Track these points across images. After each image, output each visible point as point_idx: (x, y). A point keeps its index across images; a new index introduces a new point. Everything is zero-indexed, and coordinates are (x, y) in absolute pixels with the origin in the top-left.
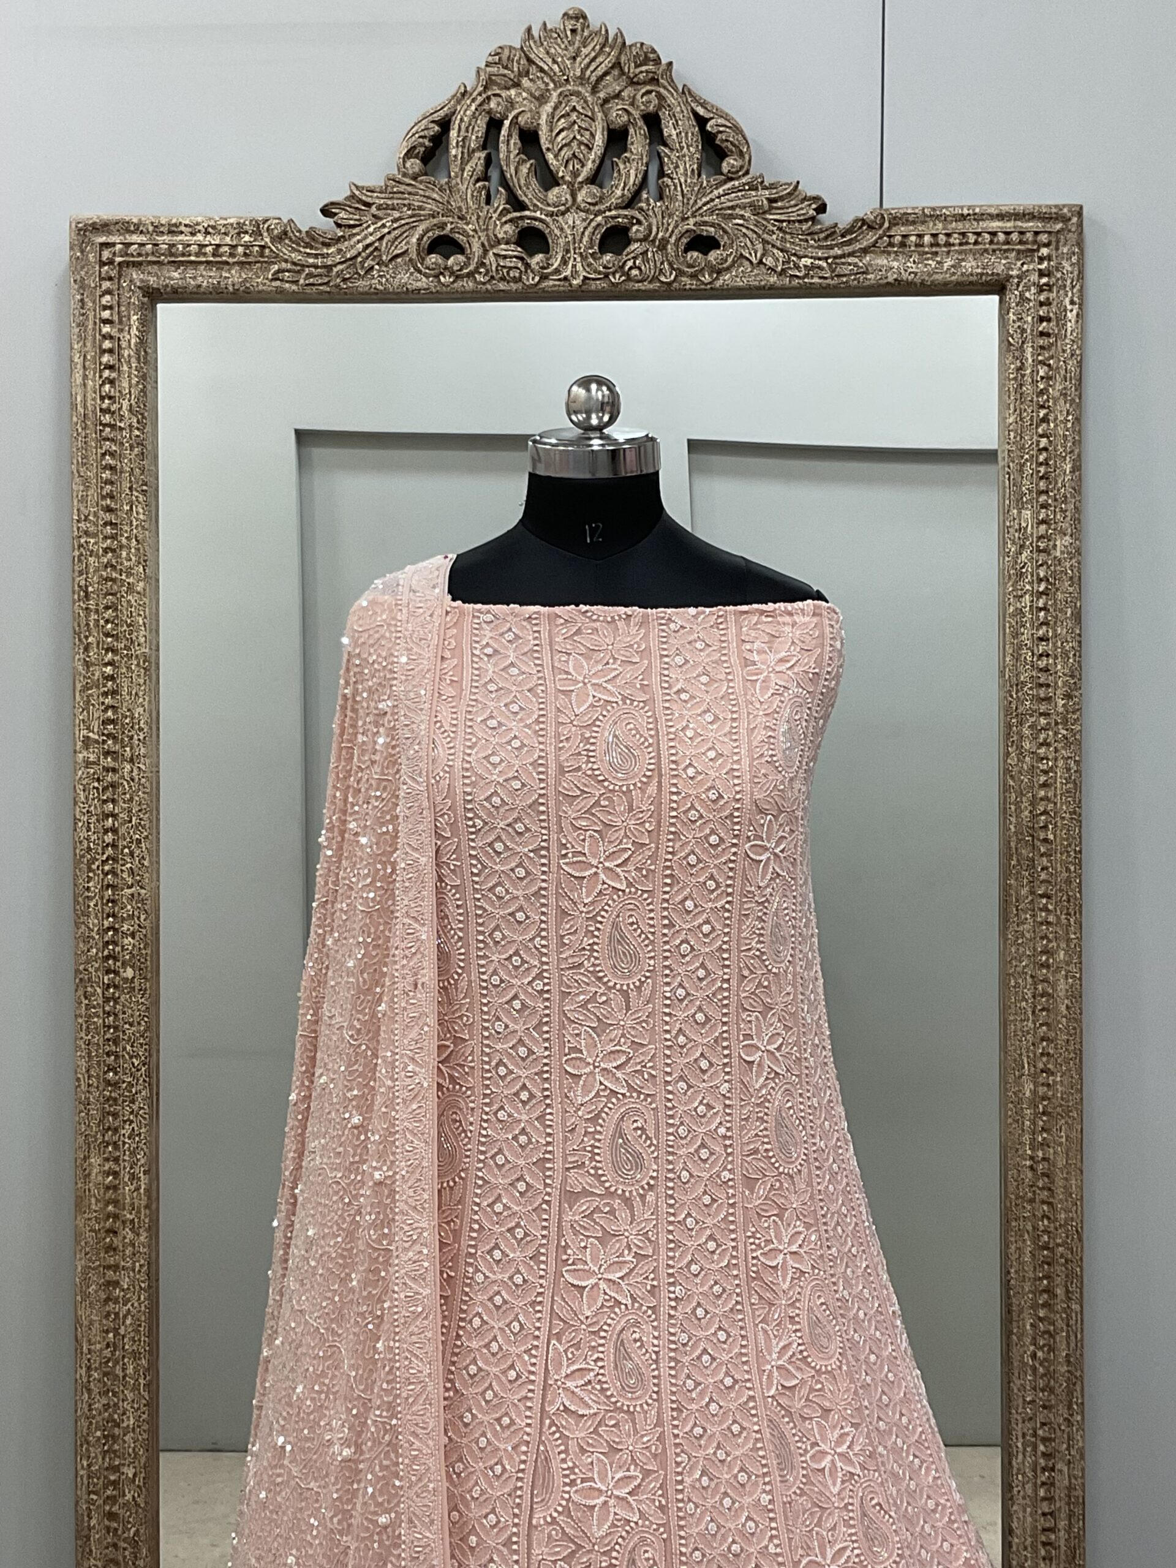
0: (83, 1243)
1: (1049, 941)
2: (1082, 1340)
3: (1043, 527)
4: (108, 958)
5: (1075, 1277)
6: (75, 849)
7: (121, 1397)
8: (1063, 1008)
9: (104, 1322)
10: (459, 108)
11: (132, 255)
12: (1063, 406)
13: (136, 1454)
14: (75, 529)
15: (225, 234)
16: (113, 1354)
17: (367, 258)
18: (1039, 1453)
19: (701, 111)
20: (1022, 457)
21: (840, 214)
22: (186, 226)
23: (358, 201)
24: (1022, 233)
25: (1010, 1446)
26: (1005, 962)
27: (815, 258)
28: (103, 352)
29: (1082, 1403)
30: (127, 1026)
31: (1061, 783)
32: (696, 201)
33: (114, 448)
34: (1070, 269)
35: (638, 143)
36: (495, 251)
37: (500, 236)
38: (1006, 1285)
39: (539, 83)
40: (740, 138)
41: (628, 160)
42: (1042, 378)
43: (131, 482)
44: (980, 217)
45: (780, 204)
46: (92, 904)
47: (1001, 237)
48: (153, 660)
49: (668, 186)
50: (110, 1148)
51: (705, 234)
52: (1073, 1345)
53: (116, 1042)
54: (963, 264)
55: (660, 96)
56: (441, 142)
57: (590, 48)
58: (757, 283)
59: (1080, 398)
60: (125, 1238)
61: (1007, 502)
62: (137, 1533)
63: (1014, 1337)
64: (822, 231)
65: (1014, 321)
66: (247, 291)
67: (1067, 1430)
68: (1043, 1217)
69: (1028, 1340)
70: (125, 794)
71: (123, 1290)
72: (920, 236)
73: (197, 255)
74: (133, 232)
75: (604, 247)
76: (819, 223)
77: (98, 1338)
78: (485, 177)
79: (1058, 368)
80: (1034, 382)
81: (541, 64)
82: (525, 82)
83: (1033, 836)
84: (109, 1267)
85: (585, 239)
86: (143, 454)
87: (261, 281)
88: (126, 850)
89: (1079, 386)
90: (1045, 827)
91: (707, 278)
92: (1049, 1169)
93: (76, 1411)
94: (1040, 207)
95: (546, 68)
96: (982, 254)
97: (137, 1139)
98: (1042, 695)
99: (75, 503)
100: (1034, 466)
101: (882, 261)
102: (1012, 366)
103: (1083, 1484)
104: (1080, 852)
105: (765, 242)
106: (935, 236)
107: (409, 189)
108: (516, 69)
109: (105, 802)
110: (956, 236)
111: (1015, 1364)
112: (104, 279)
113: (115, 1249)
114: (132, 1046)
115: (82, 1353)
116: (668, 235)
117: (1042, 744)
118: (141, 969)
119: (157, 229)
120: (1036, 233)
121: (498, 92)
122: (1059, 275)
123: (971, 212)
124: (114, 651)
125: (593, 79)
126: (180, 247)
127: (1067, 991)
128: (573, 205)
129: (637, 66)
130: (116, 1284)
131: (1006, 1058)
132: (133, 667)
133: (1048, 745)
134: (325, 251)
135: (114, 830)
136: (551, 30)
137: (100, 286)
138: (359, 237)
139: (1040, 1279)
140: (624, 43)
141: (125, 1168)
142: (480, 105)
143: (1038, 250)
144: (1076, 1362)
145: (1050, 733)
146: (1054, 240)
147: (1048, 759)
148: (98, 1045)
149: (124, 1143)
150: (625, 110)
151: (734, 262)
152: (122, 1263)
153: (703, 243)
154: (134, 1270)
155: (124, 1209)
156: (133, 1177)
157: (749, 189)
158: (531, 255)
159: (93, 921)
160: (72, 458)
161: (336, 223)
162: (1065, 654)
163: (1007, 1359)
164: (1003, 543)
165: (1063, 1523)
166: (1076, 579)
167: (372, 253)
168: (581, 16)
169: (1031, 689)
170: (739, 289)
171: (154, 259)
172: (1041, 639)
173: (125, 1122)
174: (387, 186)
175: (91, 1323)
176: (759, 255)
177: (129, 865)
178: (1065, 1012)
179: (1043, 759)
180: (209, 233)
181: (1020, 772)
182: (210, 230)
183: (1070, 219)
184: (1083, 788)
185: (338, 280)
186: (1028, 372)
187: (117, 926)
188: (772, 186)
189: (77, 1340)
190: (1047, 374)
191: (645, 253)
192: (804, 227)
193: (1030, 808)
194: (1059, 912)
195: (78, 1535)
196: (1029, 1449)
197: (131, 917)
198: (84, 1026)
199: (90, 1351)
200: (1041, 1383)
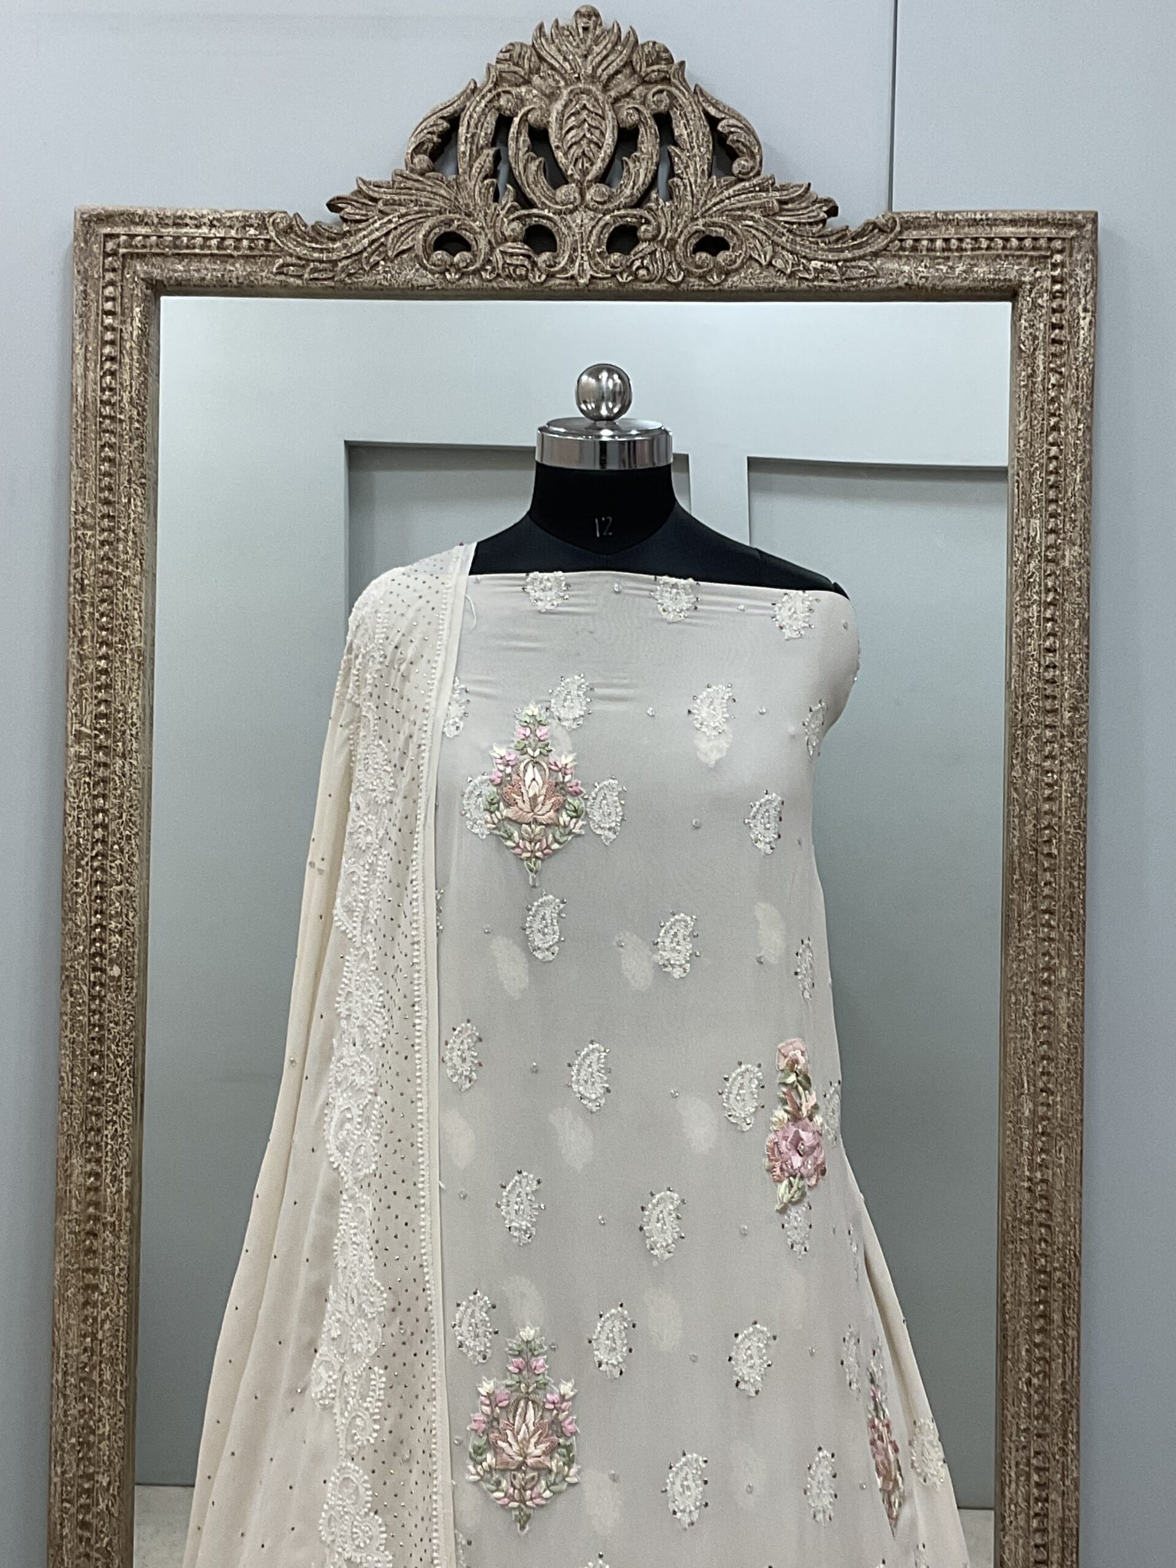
0: (62, 1245)
1: (1052, 958)
2: (1078, 1368)
3: (1052, 537)
4: (94, 955)
5: (1072, 1301)
6: (64, 844)
7: (97, 1403)
8: (1064, 1027)
9: (82, 1326)
10: (468, 104)
11: (137, 247)
12: (1074, 415)
13: (111, 1462)
14: (73, 521)
15: (231, 227)
16: (90, 1358)
17: (372, 254)
18: (1033, 1483)
19: (712, 111)
20: (1032, 465)
21: (852, 217)
22: (191, 218)
23: (365, 196)
24: (1035, 239)
25: (1003, 1474)
26: (1005, 977)
27: (825, 261)
28: (105, 343)
29: (1078, 1433)
30: (112, 1025)
31: (1067, 797)
32: (705, 202)
33: (113, 440)
34: (1083, 276)
35: (648, 142)
36: (502, 248)
37: (507, 234)
38: (1002, 1309)
39: (550, 80)
40: (752, 139)
41: (638, 159)
42: (1054, 385)
43: (129, 474)
44: (993, 222)
45: (790, 206)
46: (80, 900)
47: (1014, 243)
48: (147, 655)
49: (677, 186)
50: (92, 1149)
51: (714, 235)
52: (1068, 1372)
53: (101, 1040)
54: (975, 269)
55: (671, 95)
56: (451, 139)
57: (601, 46)
58: (765, 285)
59: (1091, 407)
60: (105, 1241)
61: (1016, 510)
62: (109, 1543)
63: (1009, 1363)
64: (833, 235)
65: (1026, 328)
66: (251, 285)
67: (1062, 1460)
68: (1040, 1240)
69: (1023, 1366)
70: (116, 789)
71: (102, 1294)
72: (932, 241)
73: (202, 247)
74: (137, 224)
75: (611, 248)
76: (831, 225)
77: (75, 1343)
78: (494, 174)
79: (1069, 375)
80: (1045, 390)
81: (553, 62)
82: (536, 79)
83: (1036, 850)
84: (88, 1270)
85: (593, 238)
86: (142, 446)
87: (266, 274)
88: (116, 847)
89: (1091, 394)
90: (1049, 841)
91: (715, 279)
92: (1047, 1191)
93: (51, 1417)
94: (1054, 213)
95: (557, 65)
96: (995, 260)
97: (120, 1140)
98: (1048, 708)
99: (73, 493)
100: (1043, 475)
101: (892, 265)
102: (1023, 373)
103: (1077, 1516)
104: (1084, 867)
105: (775, 244)
106: (946, 240)
107: (417, 185)
108: (527, 66)
109: (95, 797)
110: (968, 240)
111: (1010, 1390)
112: (107, 270)
113: (95, 1252)
114: (117, 1046)
115: (58, 1357)
116: (676, 235)
117: (1047, 757)
118: (127, 967)
119: (162, 221)
120: (1050, 239)
121: (508, 89)
122: (1072, 282)
123: (984, 217)
124: (109, 645)
125: (605, 77)
126: (185, 239)
127: (1069, 1009)
128: (581, 203)
129: (648, 65)
130: (95, 1288)
131: (1005, 1076)
132: (127, 661)
133: (1054, 758)
134: (331, 245)
135: (105, 827)
136: (563, 28)
137: (104, 277)
138: (365, 233)
139: (1037, 1304)
140: (637, 42)
141: (106, 1169)
142: (490, 101)
143: (1051, 257)
144: (1072, 1390)
145: (1056, 746)
146: (1067, 246)
147: (1053, 772)
148: (83, 1043)
149: (107, 1144)
150: (637, 109)
151: (743, 263)
152: (102, 1267)
153: (712, 244)
154: (113, 1274)
155: (105, 1211)
156: (115, 1179)
157: (760, 191)
158: (539, 253)
159: (81, 918)
160: (71, 449)
161: (342, 218)
162: (1072, 666)
163: (1002, 1386)
164: (1011, 553)
165: (1055, 1556)
166: (1084, 591)
167: (377, 248)
168: (593, 14)
169: (1037, 700)
170: (748, 291)
171: (158, 251)
172: (1048, 650)
173: (108, 1122)
174: (394, 182)
175: (69, 1326)
176: (768, 258)
177: (118, 862)
178: (1066, 1030)
179: (1048, 772)
180: (215, 226)
181: (1025, 785)
182: (215, 222)
183: (1084, 226)
184: (1089, 800)
185: (343, 275)
186: (1039, 379)
187: (104, 923)
188: (783, 188)
189: (54, 1344)
190: (1058, 381)
191: (653, 253)
192: (815, 229)
193: (1034, 822)
194: (1061, 929)
195: (50, 1544)
196: (1022, 1479)
197: (119, 914)
198: (69, 1024)
199: (67, 1356)
200: (1036, 1411)
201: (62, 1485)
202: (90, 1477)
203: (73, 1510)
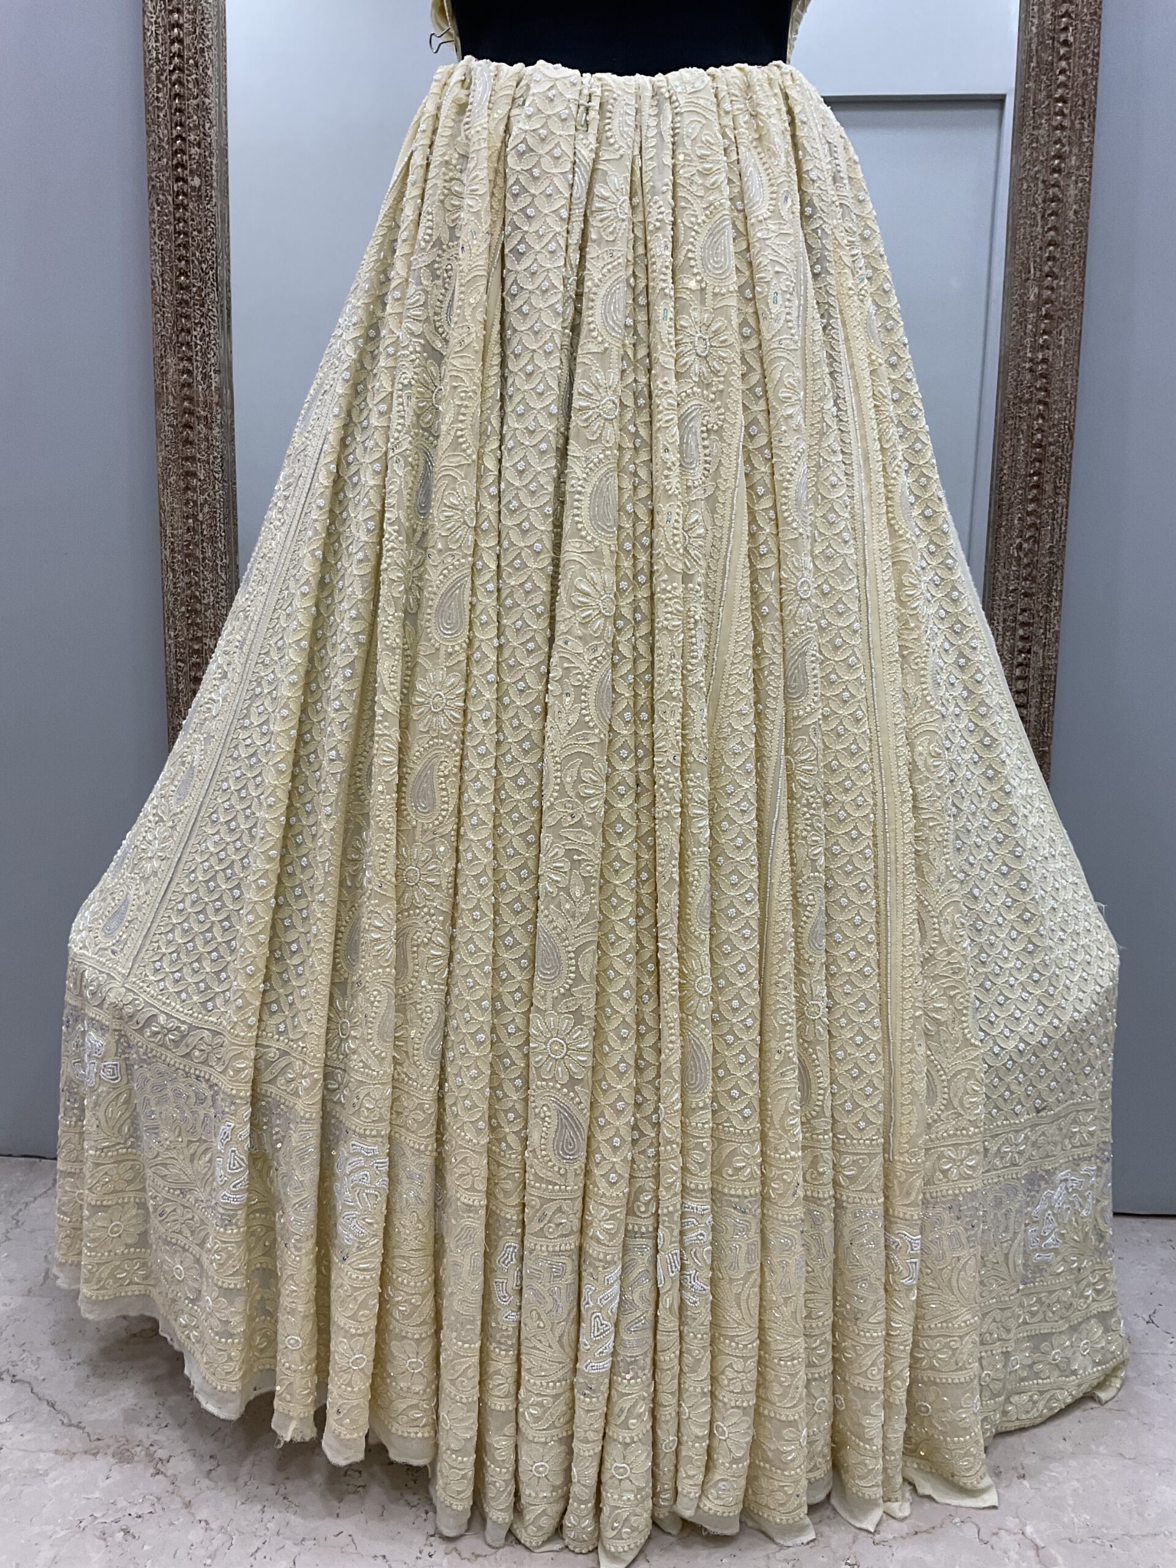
0: (163, 437)
1: (1063, 146)
2: (1065, 533)
4: (176, 167)
5: (1064, 473)
6: (143, 56)
7: (202, 576)
8: (1071, 214)
9: (184, 509)
13: (215, 627)
18: (1018, 637)
29: (1061, 591)
30: (195, 233)
46: (161, 115)
50: (184, 349)
52: (1057, 536)
53: (186, 247)
60: (199, 433)
63: (1003, 530)
67: (1045, 616)
68: (1038, 416)
69: (1015, 533)
71: (200, 480)
77: (180, 523)
83: (1053, 39)
84: (187, 459)
88: (191, 61)
90: (1066, 29)
92: (1047, 370)
93: (163, 589)
97: (207, 340)
103: (1056, 665)
104: (1098, 54)
109: (171, 12)
113: (191, 443)
114: (202, 252)
115: (166, 536)
118: (206, 176)
127: (1076, 195)
130: (194, 474)
135: (181, 41)
139: (1031, 475)
141: (197, 368)
144: (1058, 552)
148: (171, 251)
149: (197, 344)
152: (198, 456)
154: (209, 463)
155: (198, 406)
156: (205, 376)
175: (173, 509)
177: (194, 76)
187: (184, 135)
189: (161, 525)
193: (1052, 10)
194: (1073, 117)
195: (169, 698)
196: (1008, 634)
197: (197, 127)
198: (157, 232)
199: (173, 535)
200: (1025, 573)
201: (176, 646)
202: (198, 640)
203: (186, 669)
